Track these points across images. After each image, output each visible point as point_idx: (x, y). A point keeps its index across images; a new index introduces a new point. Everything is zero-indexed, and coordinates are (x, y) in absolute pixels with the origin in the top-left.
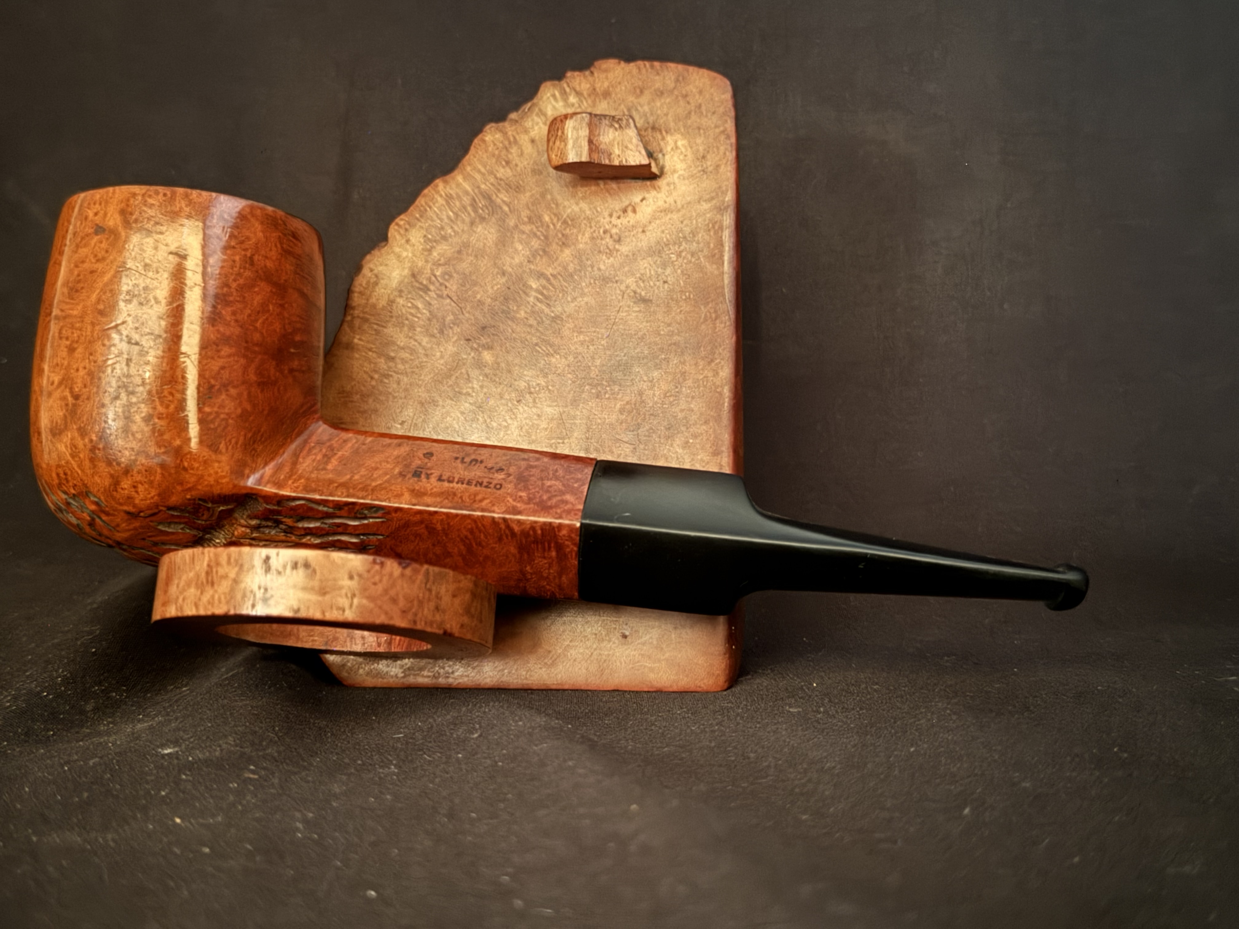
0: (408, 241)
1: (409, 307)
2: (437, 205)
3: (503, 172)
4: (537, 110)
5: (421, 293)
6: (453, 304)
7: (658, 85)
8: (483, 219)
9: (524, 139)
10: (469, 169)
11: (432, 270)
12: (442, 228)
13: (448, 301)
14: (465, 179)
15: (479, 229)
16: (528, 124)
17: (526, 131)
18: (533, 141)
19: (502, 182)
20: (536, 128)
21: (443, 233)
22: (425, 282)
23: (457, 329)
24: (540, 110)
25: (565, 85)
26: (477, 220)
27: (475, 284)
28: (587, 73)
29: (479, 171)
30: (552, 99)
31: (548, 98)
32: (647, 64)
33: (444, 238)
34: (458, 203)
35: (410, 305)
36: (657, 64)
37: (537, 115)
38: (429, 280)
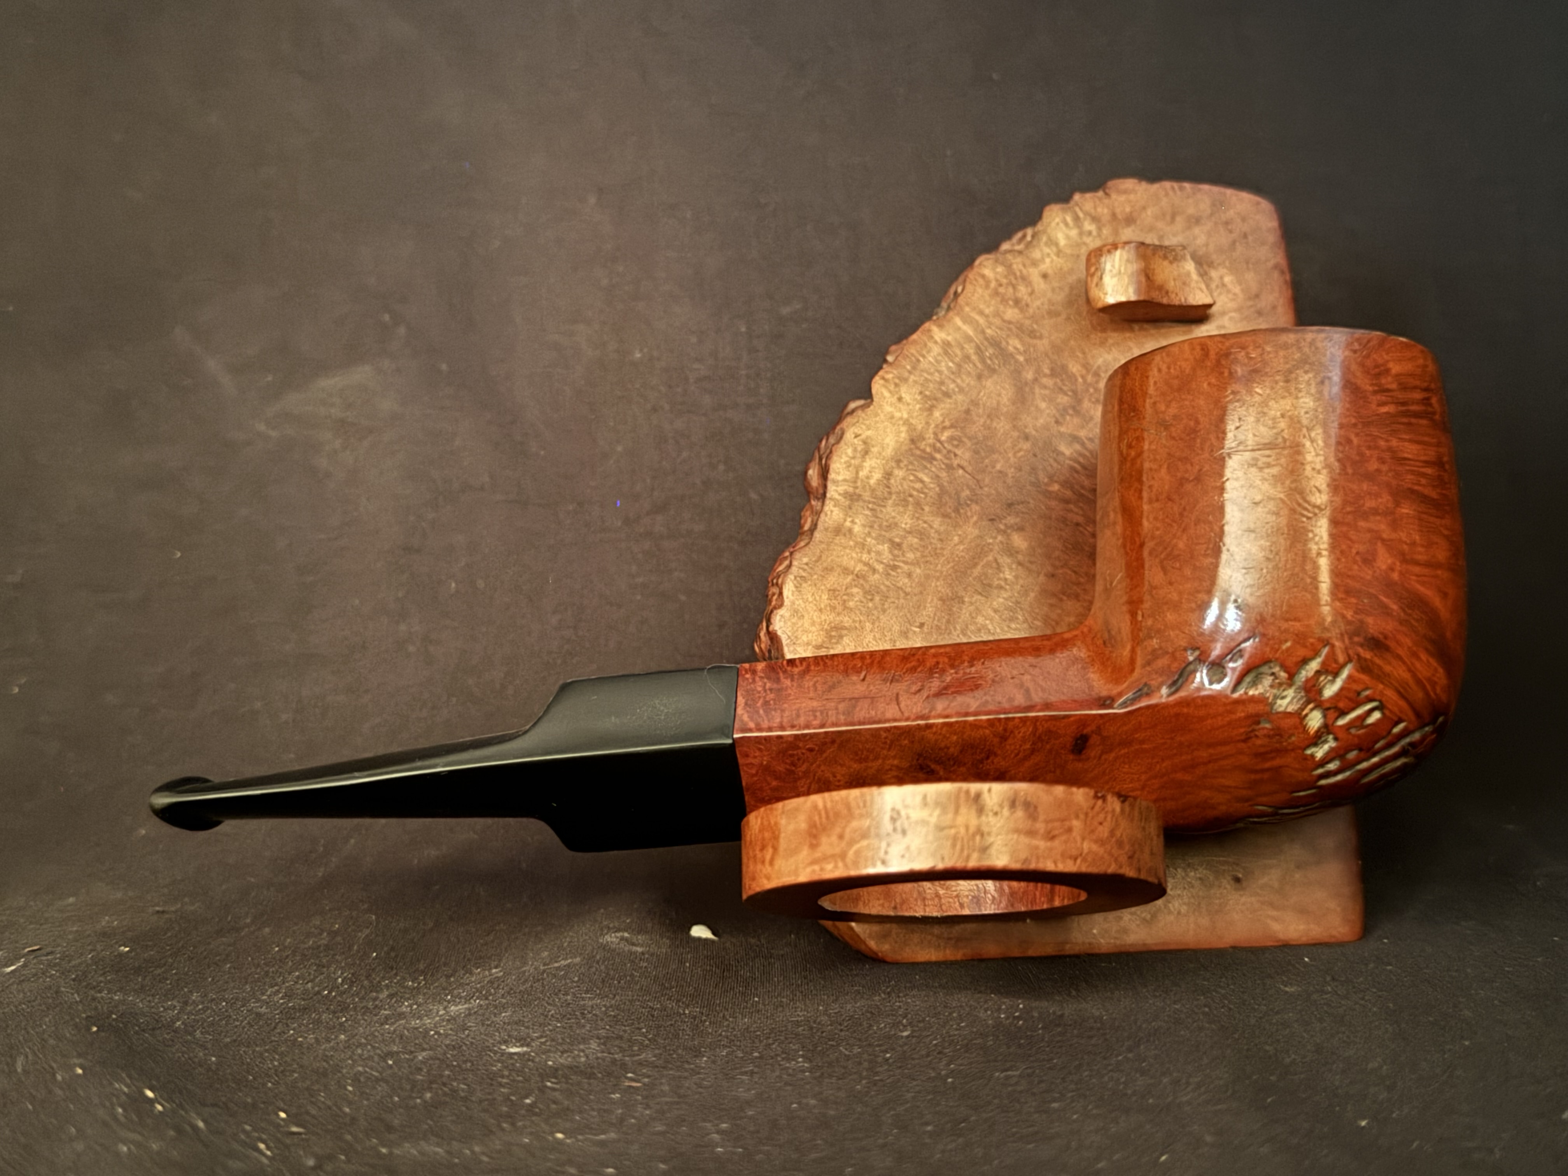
0: (900, 399)
1: (911, 481)
2: (932, 354)
3: (1011, 313)
4: (1045, 239)
5: (925, 463)
6: (967, 475)
7: (1191, 211)
8: (993, 371)
9: (1034, 274)
10: (967, 309)
11: (935, 434)
12: (942, 383)
13: (961, 472)
14: (965, 321)
15: (989, 383)
16: (1036, 254)
17: (1035, 264)
18: (1045, 276)
19: (1011, 326)
20: (1048, 260)
21: (943, 388)
22: (928, 450)
23: (975, 508)
24: (1049, 239)
25: (1077, 209)
26: (986, 372)
27: (992, 450)
28: (1100, 193)
29: (981, 313)
30: (1062, 225)
31: (1058, 224)
32: (1176, 185)
33: (947, 395)
34: (958, 352)
35: (912, 478)
36: (1187, 185)
37: (1046, 244)
38: (933, 446)
